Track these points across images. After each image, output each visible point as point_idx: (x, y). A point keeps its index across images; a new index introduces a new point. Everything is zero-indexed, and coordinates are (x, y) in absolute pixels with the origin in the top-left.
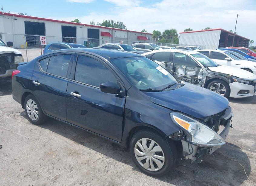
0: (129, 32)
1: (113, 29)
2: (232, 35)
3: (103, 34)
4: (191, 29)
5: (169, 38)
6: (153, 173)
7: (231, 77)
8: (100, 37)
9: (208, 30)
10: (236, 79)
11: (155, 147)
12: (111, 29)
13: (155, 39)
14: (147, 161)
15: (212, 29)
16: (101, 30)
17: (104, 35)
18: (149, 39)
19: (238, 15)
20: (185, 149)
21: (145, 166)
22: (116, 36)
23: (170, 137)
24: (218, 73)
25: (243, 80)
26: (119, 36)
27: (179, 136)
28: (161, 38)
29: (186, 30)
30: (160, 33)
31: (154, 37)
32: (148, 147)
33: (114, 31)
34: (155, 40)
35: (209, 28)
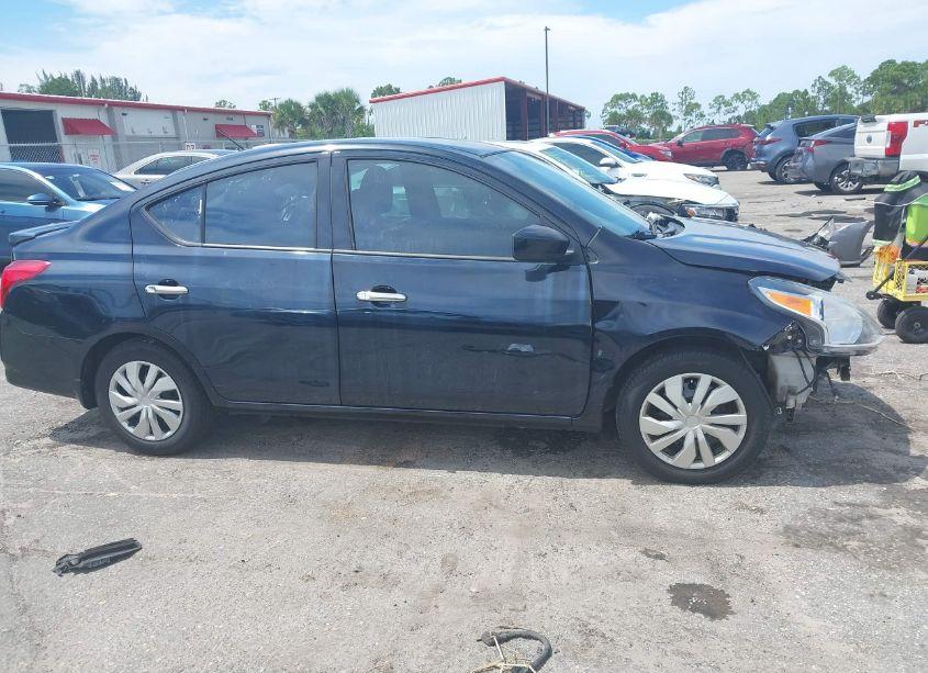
0: (179, 114)
1: (112, 105)
2: (537, 98)
3: (73, 127)
4: (395, 85)
5: (335, 123)
6: (709, 473)
7: (678, 204)
8: (65, 140)
9: (450, 85)
10: (693, 209)
11: (715, 392)
12: (102, 104)
13: (286, 130)
14: (689, 442)
15: (464, 82)
16: (62, 113)
17: (78, 133)
18: (261, 134)
19: (547, 29)
20: (786, 380)
21: (683, 460)
22: (128, 132)
23: (766, 348)
24: (639, 199)
25: (711, 208)
26: (142, 131)
27: (790, 337)
28: (304, 122)
29: (379, 92)
30: (298, 106)
31: (280, 124)
32: (689, 400)
33: (117, 111)
34: (287, 135)
35: (452, 80)
